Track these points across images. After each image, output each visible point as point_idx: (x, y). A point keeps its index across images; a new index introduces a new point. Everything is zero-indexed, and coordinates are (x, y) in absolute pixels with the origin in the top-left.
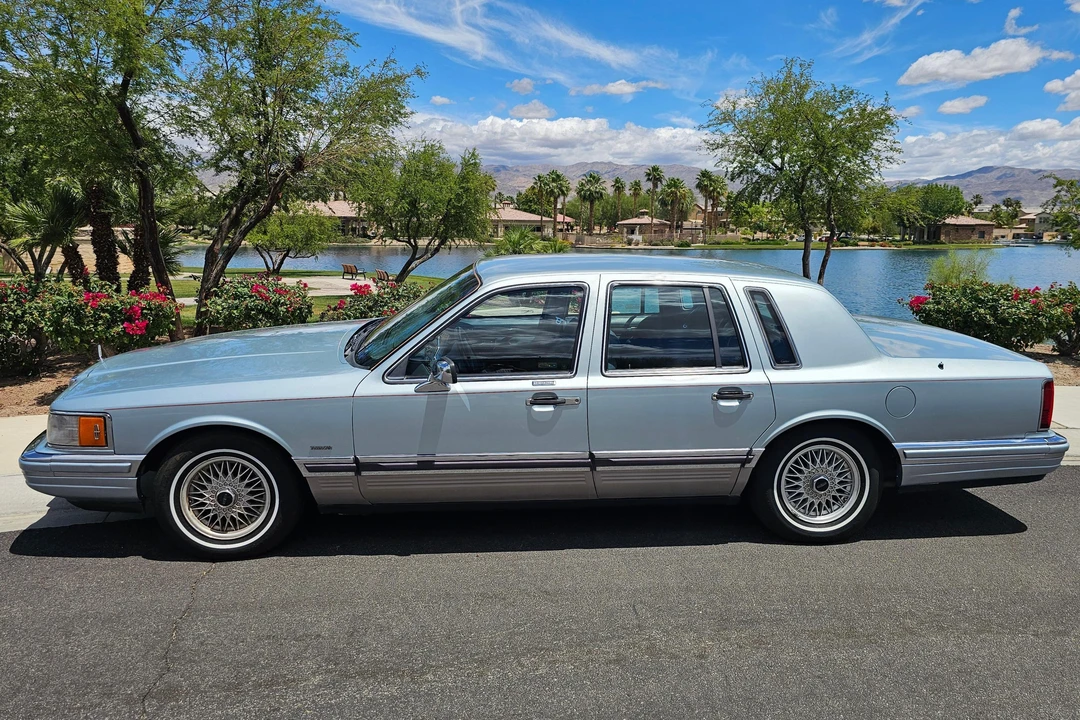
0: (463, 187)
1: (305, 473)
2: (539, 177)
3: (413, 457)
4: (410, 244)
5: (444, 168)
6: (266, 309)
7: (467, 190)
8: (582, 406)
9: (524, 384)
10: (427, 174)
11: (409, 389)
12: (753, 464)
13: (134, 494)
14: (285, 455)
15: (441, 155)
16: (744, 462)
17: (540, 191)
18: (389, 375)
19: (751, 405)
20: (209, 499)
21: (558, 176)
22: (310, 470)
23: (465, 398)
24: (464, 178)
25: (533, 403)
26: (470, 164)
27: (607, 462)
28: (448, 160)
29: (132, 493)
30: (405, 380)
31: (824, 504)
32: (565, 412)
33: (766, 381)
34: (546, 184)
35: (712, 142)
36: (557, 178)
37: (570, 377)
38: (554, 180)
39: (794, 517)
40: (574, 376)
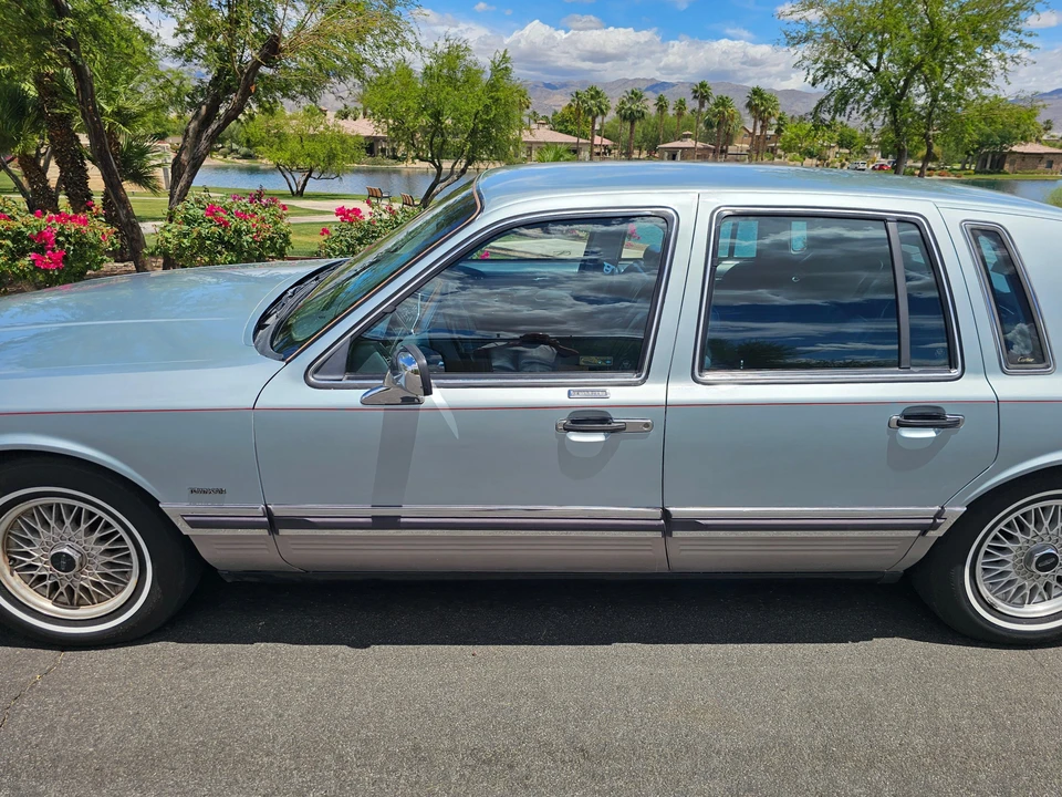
0: (492, 97)
1: (186, 530)
2: (577, 93)
3: (365, 510)
4: (435, 164)
5: (471, 75)
7: (496, 100)
8: (656, 434)
9: (554, 394)
10: (451, 81)
11: (352, 397)
12: (940, 533)
15: (467, 58)
16: (924, 530)
17: (578, 109)
18: (316, 371)
19: (955, 437)
20: (40, 559)
21: (597, 93)
22: (193, 525)
23: (448, 416)
24: (493, 86)
25: (567, 428)
26: (501, 69)
27: (691, 524)
28: (476, 64)
30: (345, 382)
31: (1041, 588)
32: (625, 443)
33: (989, 395)
34: (584, 102)
35: (794, 34)
36: (597, 95)
37: (636, 384)
38: (592, 97)
39: (990, 608)
40: (643, 381)
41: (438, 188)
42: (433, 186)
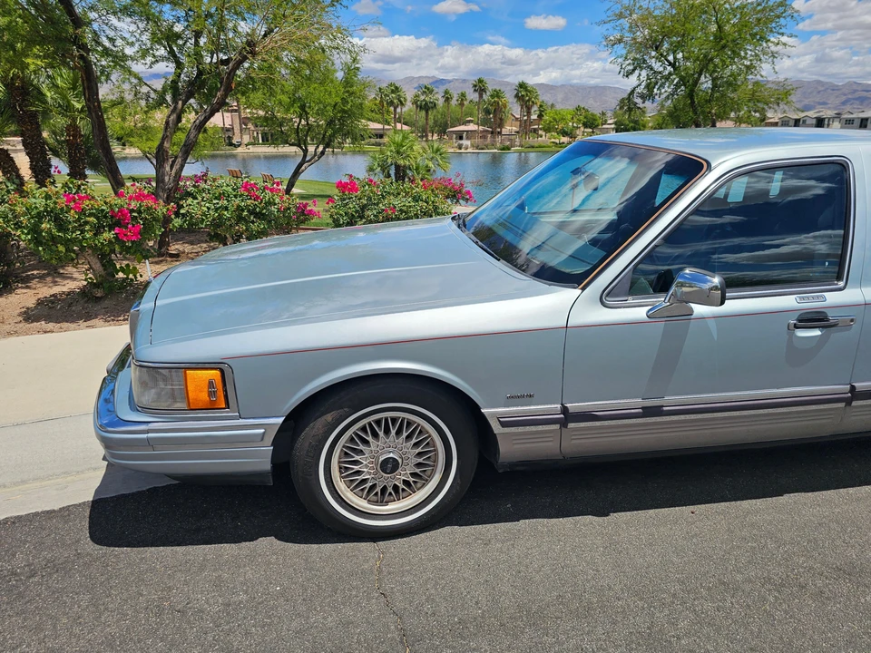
0: (348, 92)
1: (497, 429)
2: (380, 89)
3: (638, 402)
4: (301, 148)
5: (329, 74)
6: (258, 210)
7: (351, 94)
8: (856, 327)
13: (267, 466)
14: (471, 408)
17: (381, 102)
18: (607, 295)
20: (367, 466)
21: (397, 88)
22: (504, 425)
23: (712, 324)
24: (347, 82)
25: (796, 327)
26: (352, 69)
27: (868, 395)
29: (265, 464)
30: (630, 301)
32: (836, 335)
34: (386, 95)
36: (396, 90)
38: (393, 92)
40: (844, 288)
41: (303, 168)
42: (300, 166)
